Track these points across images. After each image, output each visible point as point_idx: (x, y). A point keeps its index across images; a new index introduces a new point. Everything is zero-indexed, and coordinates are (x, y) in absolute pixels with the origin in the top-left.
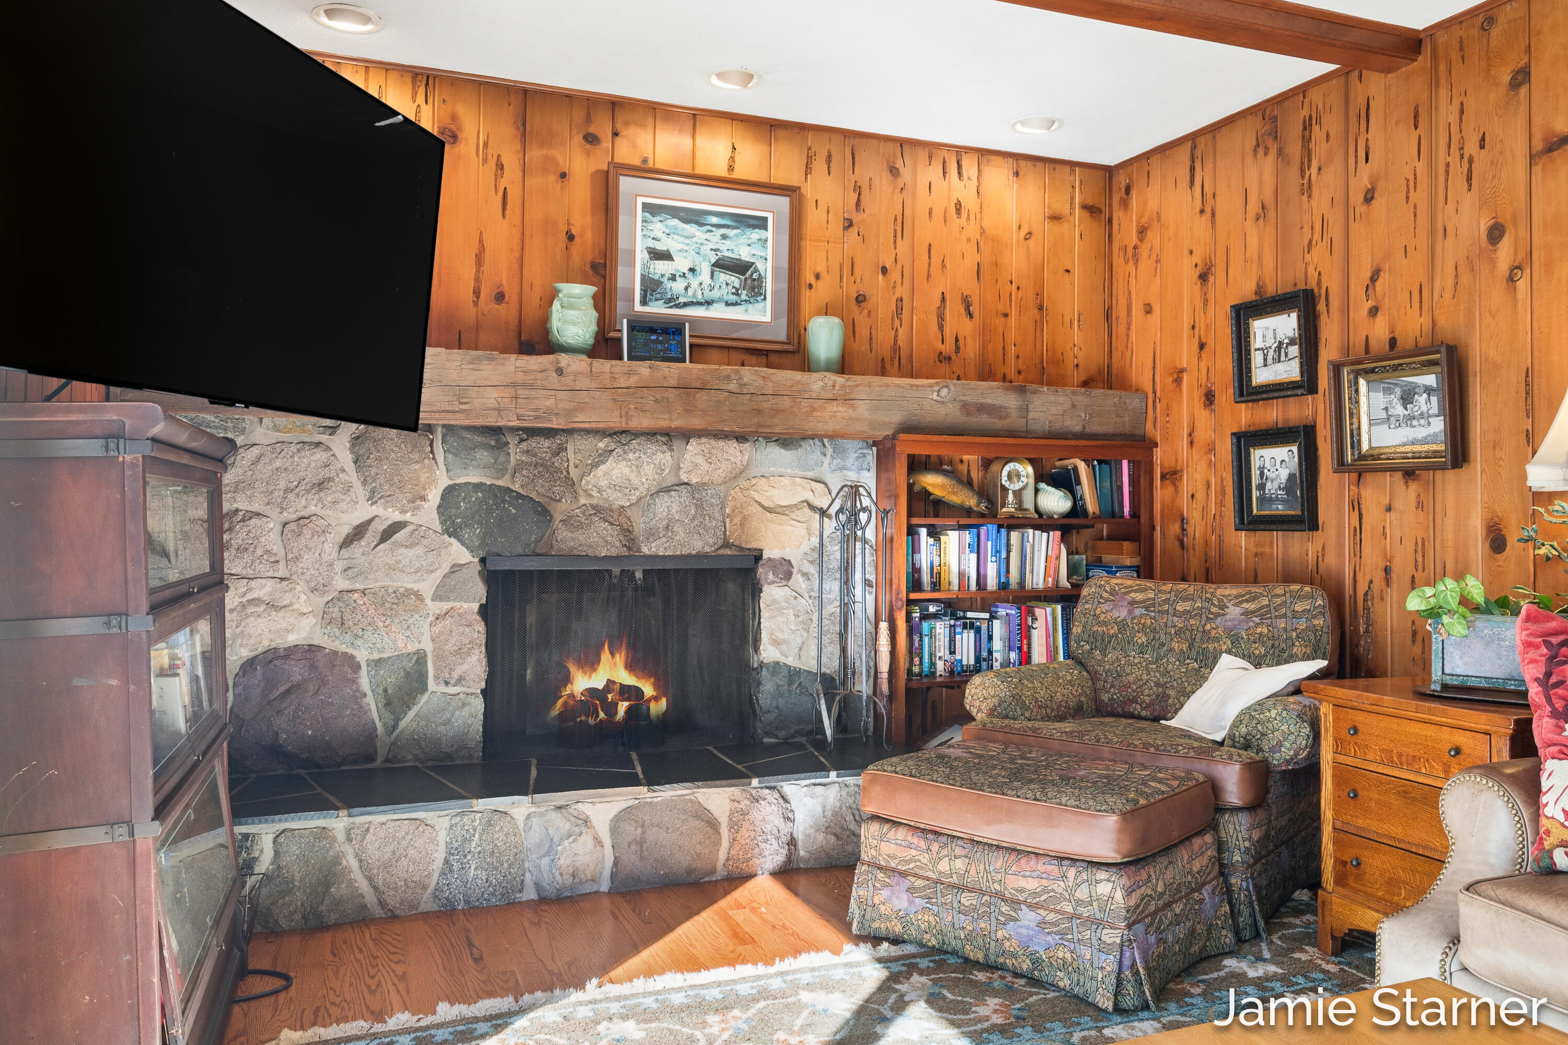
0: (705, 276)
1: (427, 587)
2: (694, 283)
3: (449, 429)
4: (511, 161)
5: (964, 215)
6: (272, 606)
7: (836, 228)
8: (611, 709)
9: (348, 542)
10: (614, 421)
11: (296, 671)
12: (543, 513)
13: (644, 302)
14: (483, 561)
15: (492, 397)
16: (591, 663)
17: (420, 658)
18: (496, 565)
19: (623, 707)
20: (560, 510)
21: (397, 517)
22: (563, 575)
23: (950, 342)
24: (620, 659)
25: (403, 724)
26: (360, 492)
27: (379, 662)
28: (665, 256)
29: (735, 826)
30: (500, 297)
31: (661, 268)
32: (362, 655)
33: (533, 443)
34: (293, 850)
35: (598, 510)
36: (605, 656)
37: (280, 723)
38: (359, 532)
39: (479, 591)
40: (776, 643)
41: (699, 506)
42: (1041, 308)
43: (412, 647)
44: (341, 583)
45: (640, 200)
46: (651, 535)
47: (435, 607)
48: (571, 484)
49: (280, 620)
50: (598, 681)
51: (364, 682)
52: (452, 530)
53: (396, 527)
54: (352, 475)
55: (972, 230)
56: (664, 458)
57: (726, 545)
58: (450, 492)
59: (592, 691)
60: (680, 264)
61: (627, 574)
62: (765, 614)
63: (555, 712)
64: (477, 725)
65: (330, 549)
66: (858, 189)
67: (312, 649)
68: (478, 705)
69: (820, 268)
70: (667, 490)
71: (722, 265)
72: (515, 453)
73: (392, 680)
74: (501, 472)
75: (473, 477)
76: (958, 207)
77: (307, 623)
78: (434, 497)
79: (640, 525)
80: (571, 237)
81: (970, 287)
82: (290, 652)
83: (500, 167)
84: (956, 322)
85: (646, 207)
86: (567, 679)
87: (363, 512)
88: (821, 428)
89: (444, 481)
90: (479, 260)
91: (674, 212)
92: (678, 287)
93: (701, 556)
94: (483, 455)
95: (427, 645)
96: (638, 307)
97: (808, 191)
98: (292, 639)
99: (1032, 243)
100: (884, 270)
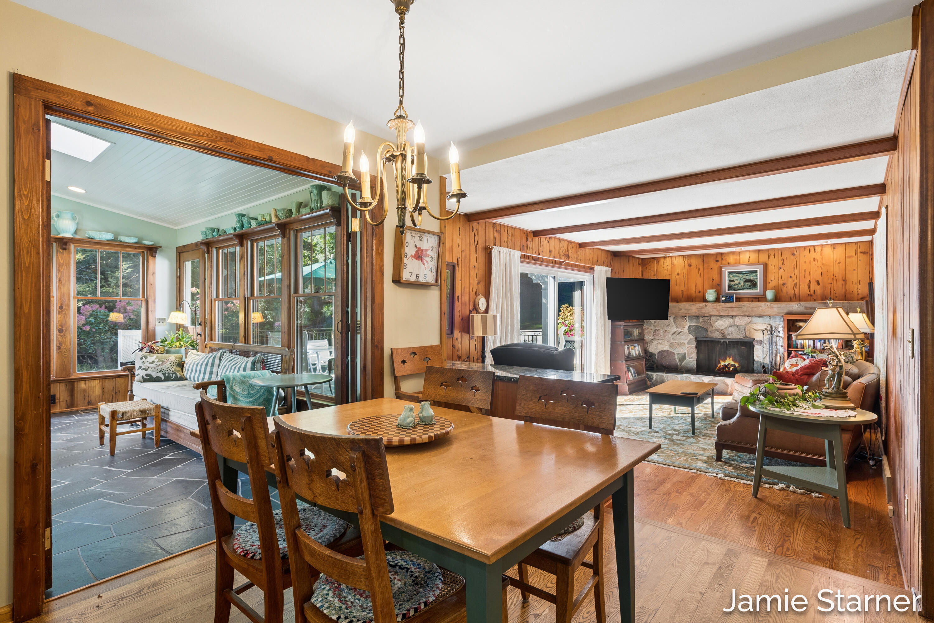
0: (742, 284)
1: (686, 342)
2: (740, 286)
3: (689, 316)
4: (701, 268)
5: (816, 261)
6: (661, 344)
7: (776, 269)
8: (729, 368)
9: (673, 334)
10: (717, 314)
11: (665, 354)
12: (706, 330)
13: (728, 290)
14: (696, 338)
15: (694, 311)
16: (725, 360)
17: (685, 354)
18: (698, 339)
19: (731, 368)
20: (709, 330)
21: (681, 330)
22: (712, 341)
23: (812, 292)
24: (731, 359)
25: (683, 364)
26: (675, 326)
27: (678, 354)
28: (733, 281)
29: (731, 386)
30: (700, 292)
31: (732, 283)
32: (676, 352)
33: (704, 318)
34: (658, 377)
35: (717, 330)
36: (728, 358)
37: (663, 361)
38: (675, 333)
39: (695, 343)
40: (758, 357)
41: (739, 329)
42: (844, 280)
43: (684, 352)
44: (672, 341)
45: (727, 271)
46: (728, 334)
47: (687, 346)
48: (712, 325)
49: (662, 346)
50: (726, 363)
51: (676, 357)
52: (690, 333)
53: (681, 332)
54: (673, 324)
55: (819, 264)
56: (731, 320)
57: (746, 337)
58: (690, 326)
59: (725, 365)
60: (736, 282)
61: (725, 342)
62: (755, 351)
63: (717, 369)
64: (695, 366)
65: (670, 335)
66: (783, 260)
67: (668, 351)
68: (695, 362)
69: (773, 279)
70: (731, 326)
71: (747, 281)
72: (701, 319)
73: (680, 357)
74: (698, 323)
75: (694, 324)
76: (814, 260)
77: (667, 347)
78: (687, 327)
79: (726, 333)
80: (713, 280)
81: (819, 278)
82: (665, 351)
83: (699, 269)
84: (814, 286)
85: (728, 272)
86: (719, 363)
87: (675, 330)
88: (765, 314)
89: (689, 325)
90: (696, 286)
91: (735, 272)
92: (736, 286)
93: (740, 339)
94: (695, 320)
95: (686, 352)
96: (727, 291)
97: (769, 263)
98: (665, 349)
99: (840, 264)
100: (791, 277)
